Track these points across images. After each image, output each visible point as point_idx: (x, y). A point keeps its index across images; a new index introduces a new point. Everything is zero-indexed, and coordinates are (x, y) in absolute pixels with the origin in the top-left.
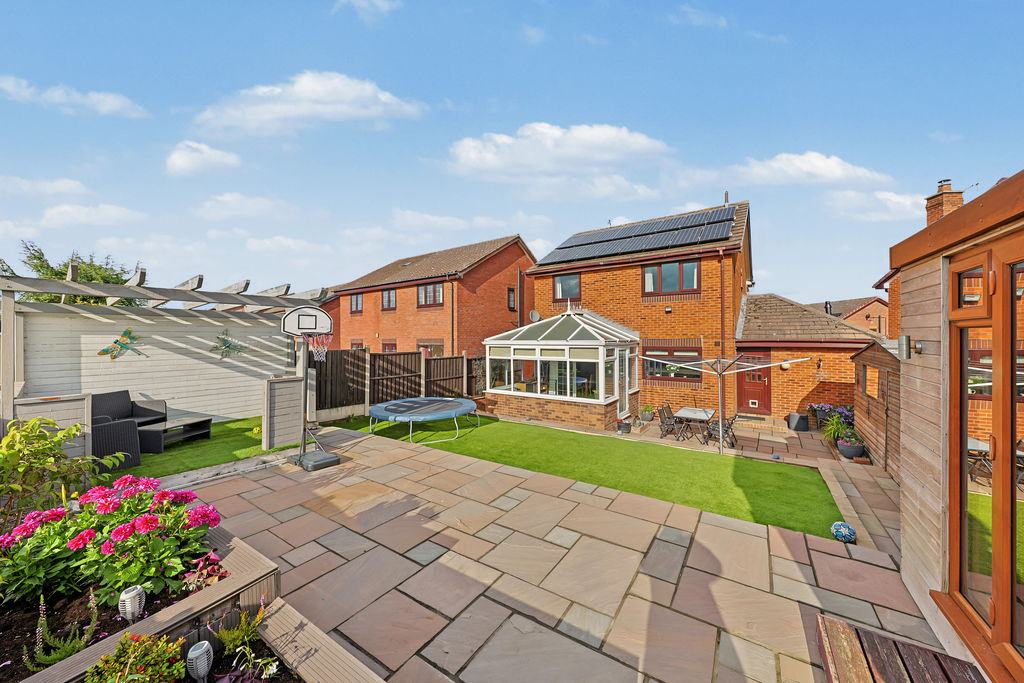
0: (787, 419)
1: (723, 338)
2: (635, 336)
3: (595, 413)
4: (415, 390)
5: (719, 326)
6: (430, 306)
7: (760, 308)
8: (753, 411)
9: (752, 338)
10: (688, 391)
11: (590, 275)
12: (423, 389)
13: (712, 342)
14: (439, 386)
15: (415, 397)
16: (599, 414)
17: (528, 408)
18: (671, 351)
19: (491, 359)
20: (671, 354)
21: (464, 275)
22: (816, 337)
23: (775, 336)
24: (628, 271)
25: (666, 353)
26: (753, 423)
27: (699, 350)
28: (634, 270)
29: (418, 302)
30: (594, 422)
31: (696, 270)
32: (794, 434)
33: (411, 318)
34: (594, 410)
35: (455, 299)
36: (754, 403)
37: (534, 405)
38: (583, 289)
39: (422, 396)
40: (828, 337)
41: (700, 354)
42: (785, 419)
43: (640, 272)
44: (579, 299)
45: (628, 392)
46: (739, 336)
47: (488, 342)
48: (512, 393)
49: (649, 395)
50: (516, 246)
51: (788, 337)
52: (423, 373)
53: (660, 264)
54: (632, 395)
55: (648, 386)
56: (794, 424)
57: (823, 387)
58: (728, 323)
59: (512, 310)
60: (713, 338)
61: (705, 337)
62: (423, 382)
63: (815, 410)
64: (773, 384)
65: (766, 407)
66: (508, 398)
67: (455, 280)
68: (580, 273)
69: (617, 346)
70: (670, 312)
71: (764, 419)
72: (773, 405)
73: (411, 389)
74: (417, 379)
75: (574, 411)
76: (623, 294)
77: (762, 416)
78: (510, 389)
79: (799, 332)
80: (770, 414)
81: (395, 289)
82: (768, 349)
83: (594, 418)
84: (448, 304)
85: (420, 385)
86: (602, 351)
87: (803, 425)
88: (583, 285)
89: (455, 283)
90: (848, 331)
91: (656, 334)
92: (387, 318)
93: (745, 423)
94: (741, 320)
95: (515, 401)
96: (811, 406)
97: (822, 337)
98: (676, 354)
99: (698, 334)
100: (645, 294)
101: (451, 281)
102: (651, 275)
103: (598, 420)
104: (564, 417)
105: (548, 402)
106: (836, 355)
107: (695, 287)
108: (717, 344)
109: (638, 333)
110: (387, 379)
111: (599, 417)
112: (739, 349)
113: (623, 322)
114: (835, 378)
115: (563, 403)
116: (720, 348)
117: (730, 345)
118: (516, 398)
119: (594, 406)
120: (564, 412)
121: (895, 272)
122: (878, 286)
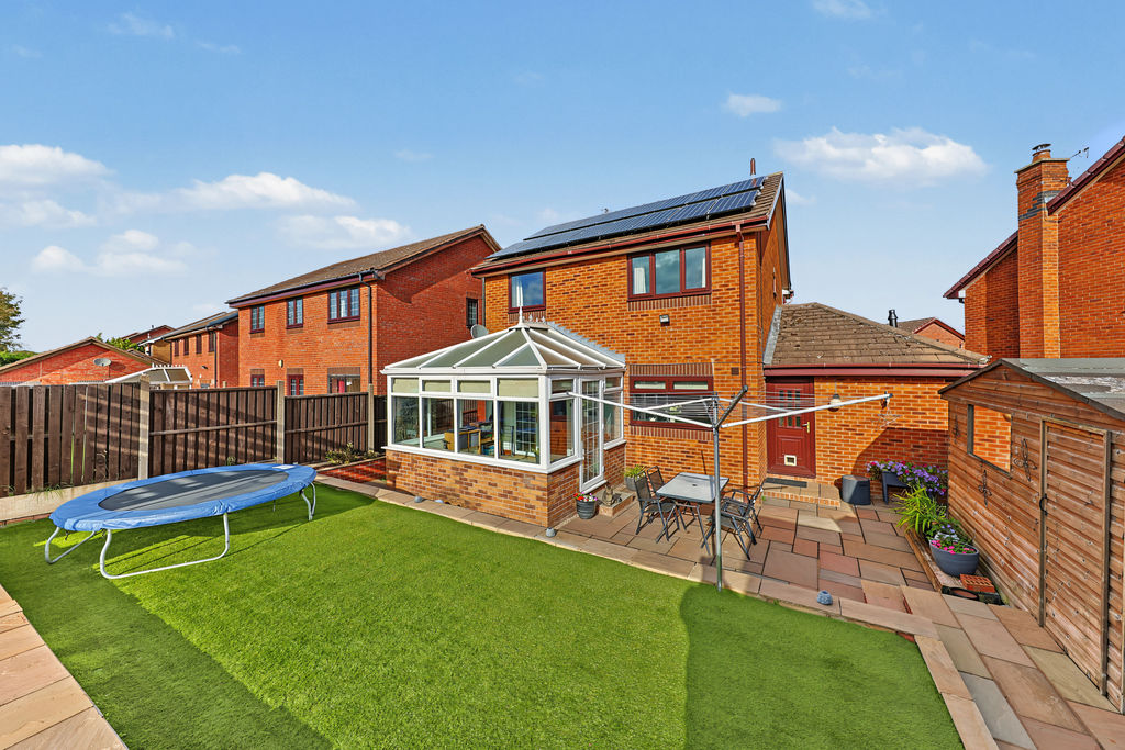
0: (839, 484)
1: (743, 362)
2: (619, 361)
3: (534, 487)
5: (738, 344)
6: (344, 320)
7: (799, 321)
8: (789, 471)
9: (787, 362)
10: (693, 444)
11: (557, 272)
12: (280, 447)
13: (727, 368)
14: (318, 440)
15: (263, 459)
16: (539, 488)
18: (670, 382)
19: (393, 397)
20: (670, 388)
21: (386, 275)
22: (879, 360)
23: (819, 359)
24: (609, 264)
25: (663, 386)
26: (789, 493)
27: (708, 381)
28: (617, 262)
29: (330, 315)
30: (533, 502)
31: (704, 260)
32: (848, 511)
33: (321, 339)
35: (374, 310)
36: (791, 460)
37: (449, 471)
38: (548, 292)
39: (280, 458)
40: (899, 360)
41: (711, 388)
42: (836, 484)
43: (625, 265)
44: (542, 308)
45: (603, 446)
46: (768, 360)
47: (390, 370)
48: (420, 451)
49: (639, 450)
50: (479, 241)
51: (838, 361)
52: (280, 421)
53: (653, 252)
54: (610, 450)
55: (638, 437)
56: (848, 494)
57: (891, 437)
58: (751, 340)
60: (728, 362)
61: (717, 361)
62: (280, 435)
63: (880, 472)
64: (818, 432)
65: (808, 466)
66: (415, 459)
67: (373, 282)
68: (543, 270)
69: (579, 374)
70: (667, 324)
71: (804, 485)
72: (819, 463)
73: (255, 447)
74: (269, 432)
75: (505, 483)
76: (601, 298)
77: (803, 480)
78: (417, 445)
79: (855, 352)
80: (814, 477)
81: (301, 297)
82: (810, 379)
83: (532, 496)
84: (365, 318)
85: (273, 441)
86: (544, 384)
87: (862, 497)
88: (548, 286)
89: (374, 287)
90: (927, 351)
91: (649, 357)
92: (293, 339)
93: (778, 491)
94: (773, 337)
95: (423, 464)
96: (874, 465)
97: (889, 361)
98: (676, 387)
99: (707, 357)
100: (633, 298)
101: (369, 284)
102: (642, 270)
103: (539, 498)
104: (491, 491)
105: (469, 466)
106: (909, 388)
107: (704, 286)
108: (734, 371)
109: (622, 357)
110: (197, 434)
111: (540, 493)
112: (769, 379)
113: (603, 339)
114: (909, 422)
115: (488, 469)
116: (739, 377)
117: (753, 372)
118: (426, 459)
119: (532, 475)
120: (490, 484)
121: (974, 274)
122: (952, 294)
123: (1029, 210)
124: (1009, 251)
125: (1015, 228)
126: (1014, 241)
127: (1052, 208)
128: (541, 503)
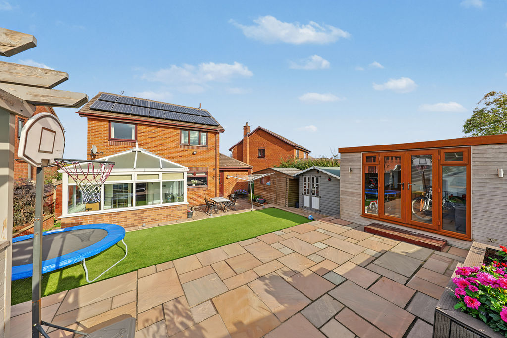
0: (229, 197)
1: (216, 166)
3: (181, 210)
5: (215, 161)
13: (212, 169)
16: (184, 210)
17: (123, 219)
20: (194, 175)
24: (172, 130)
27: (207, 172)
28: (176, 130)
31: (206, 136)
34: (181, 208)
41: (207, 174)
43: (179, 132)
53: (188, 130)
60: (212, 167)
61: (210, 166)
64: (224, 184)
65: (222, 194)
68: (136, 124)
70: (195, 154)
75: (167, 212)
82: (223, 171)
83: (180, 213)
86: (186, 175)
88: (139, 132)
96: (236, 191)
98: (197, 174)
99: (207, 165)
103: (183, 213)
104: (158, 218)
106: (240, 173)
108: (214, 169)
115: (157, 209)
116: (215, 171)
119: (181, 206)
120: (158, 215)
121: (235, 146)
122: (230, 150)
123: (245, 134)
124: (242, 142)
125: (243, 138)
126: (243, 140)
127: (249, 135)
128: (184, 214)
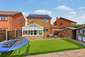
4: (5, 39)
13: (49, 28)
14: (11, 37)
19: (23, 30)
21: (13, 16)
34: (42, 36)
37: (32, 37)
39: (7, 40)
50: (20, 14)
51: (53, 27)
52: (7, 34)
53: (44, 19)
59: (20, 23)
62: (7, 36)
64: (52, 31)
67: (11, 16)
70: (45, 24)
73: (3, 38)
84: (9, 21)
85: (6, 37)
88: (35, 20)
91: (44, 27)
95: (29, 37)
103: (42, 38)
123: (57, 20)
